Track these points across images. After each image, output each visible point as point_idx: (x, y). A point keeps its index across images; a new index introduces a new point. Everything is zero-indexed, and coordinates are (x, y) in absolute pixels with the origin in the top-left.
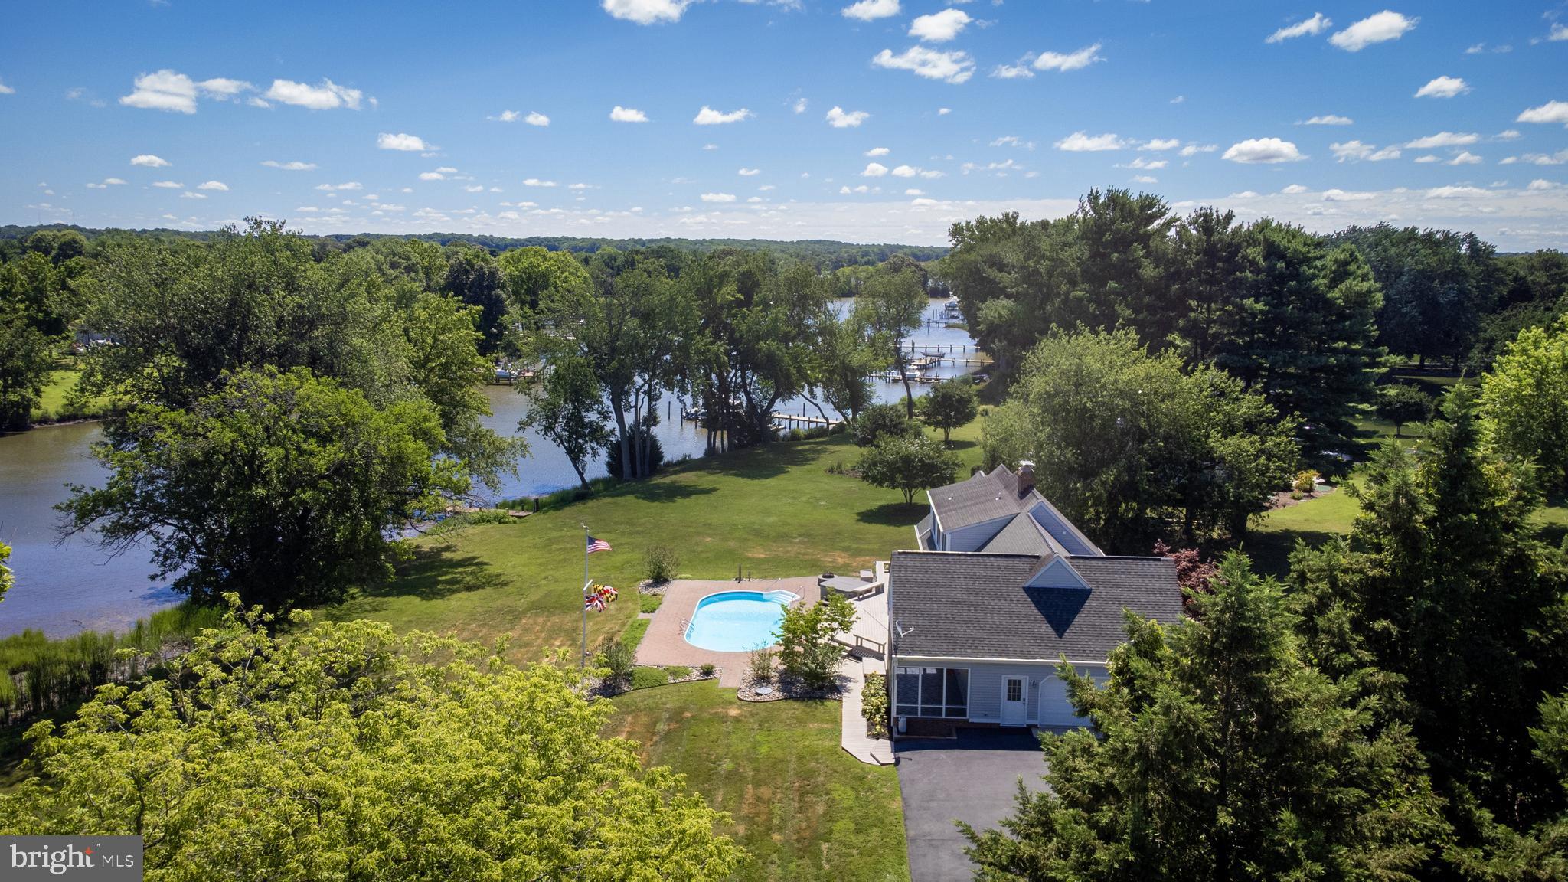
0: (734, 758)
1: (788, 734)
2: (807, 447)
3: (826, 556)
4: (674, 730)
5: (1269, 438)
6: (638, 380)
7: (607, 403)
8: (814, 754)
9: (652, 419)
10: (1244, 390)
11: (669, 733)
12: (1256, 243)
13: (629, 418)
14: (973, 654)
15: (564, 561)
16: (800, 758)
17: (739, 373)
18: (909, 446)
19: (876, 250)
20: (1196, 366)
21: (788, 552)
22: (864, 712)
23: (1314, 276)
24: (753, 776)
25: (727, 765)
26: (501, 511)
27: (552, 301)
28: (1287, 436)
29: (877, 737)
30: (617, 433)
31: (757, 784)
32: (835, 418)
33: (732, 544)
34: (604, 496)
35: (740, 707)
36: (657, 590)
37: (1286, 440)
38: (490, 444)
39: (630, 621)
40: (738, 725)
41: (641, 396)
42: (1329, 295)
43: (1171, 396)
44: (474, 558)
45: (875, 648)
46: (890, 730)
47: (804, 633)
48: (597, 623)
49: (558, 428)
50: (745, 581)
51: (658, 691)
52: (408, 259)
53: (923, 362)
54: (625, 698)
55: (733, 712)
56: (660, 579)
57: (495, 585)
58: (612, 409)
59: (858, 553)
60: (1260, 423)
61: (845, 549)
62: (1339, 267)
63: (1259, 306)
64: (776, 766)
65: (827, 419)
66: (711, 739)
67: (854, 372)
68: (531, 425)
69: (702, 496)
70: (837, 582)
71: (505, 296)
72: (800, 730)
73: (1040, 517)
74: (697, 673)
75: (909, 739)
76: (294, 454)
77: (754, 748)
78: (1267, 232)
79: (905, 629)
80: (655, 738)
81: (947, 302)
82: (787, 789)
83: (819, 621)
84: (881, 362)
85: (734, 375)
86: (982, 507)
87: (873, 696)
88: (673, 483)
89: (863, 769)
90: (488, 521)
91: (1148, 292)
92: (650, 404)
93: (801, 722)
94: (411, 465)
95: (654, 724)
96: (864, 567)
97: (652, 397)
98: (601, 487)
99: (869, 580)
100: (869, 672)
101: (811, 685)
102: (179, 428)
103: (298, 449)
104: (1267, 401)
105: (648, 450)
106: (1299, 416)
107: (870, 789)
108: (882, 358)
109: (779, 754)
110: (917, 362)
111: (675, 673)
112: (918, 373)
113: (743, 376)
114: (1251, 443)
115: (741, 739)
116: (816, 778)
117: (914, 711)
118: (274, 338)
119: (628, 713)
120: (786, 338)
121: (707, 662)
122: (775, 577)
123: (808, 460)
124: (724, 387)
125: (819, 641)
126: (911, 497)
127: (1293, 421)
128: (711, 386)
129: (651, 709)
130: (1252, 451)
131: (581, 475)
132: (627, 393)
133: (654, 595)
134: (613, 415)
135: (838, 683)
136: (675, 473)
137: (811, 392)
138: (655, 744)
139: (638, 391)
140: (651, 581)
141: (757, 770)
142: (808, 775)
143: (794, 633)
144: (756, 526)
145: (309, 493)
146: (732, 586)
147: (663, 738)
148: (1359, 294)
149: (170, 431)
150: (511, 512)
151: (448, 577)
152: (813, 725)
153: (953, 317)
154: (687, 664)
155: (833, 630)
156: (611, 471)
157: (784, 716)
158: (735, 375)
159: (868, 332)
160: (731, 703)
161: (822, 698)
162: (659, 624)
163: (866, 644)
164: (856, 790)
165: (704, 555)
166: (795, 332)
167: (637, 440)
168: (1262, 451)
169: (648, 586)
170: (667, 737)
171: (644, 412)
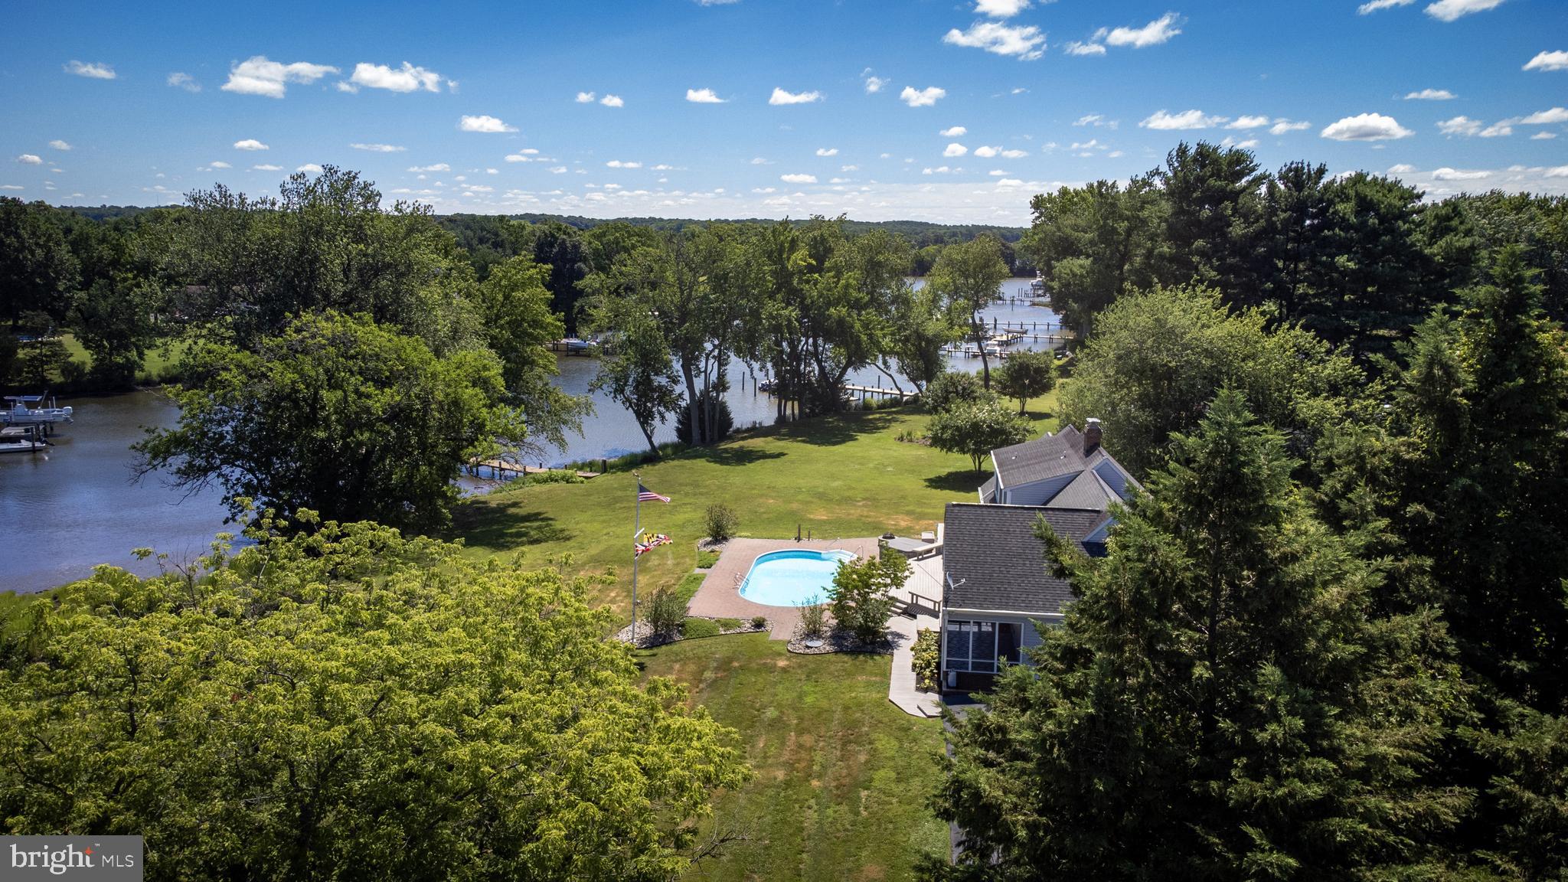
0: (779, 706)
1: (835, 685)
2: (878, 416)
3: (888, 519)
4: (721, 678)
5: (1356, 400)
6: (708, 346)
7: (677, 366)
8: (860, 705)
9: (721, 385)
10: (1329, 352)
11: (715, 681)
12: (1348, 199)
13: (699, 384)
14: (1026, 608)
15: (627, 518)
16: (846, 708)
17: (811, 341)
18: (981, 412)
19: (964, 231)
20: (1280, 326)
21: (849, 514)
22: (914, 665)
23: (1409, 232)
24: (797, 725)
25: (771, 713)
26: (569, 472)
27: (625, 266)
28: (1376, 399)
29: (926, 690)
30: (687, 396)
31: (800, 732)
32: (910, 390)
33: (795, 506)
34: (673, 459)
35: (788, 659)
36: (716, 548)
37: (1374, 403)
38: (556, 401)
39: (686, 575)
40: (785, 676)
41: (711, 361)
42: (1427, 251)
43: (1253, 357)
44: (539, 514)
45: (930, 605)
46: (940, 685)
47: (856, 587)
48: (653, 577)
49: (628, 390)
50: (804, 541)
51: (709, 641)
52: (497, 235)
53: (1005, 338)
54: (675, 648)
55: (782, 663)
56: (719, 536)
57: (558, 539)
58: (681, 373)
59: (921, 516)
60: (1346, 384)
61: (909, 513)
62: (1439, 223)
63: (1351, 265)
64: (821, 716)
65: (899, 389)
66: (757, 687)
67: (929, 341)
68: (600, 387)
69: (769, 460)
70: (898, 543)
71: (587, 269)
72: (848, 682)
73: (1104, 474)
74: (748, 625)
75: (958, 693)
76: (352, 397)
77: (800, 698)
78: (1360, 188)
79: (956, 581)
80: (701, 686)
81: (1034, 281)
82: (830, 737)
83: (872, 576)
84: (957, 331)
85: (805, 344)
86: (1045, 465)
87: (925, 651)
88: (742, 447)
89: (908, 721)
90: (556, 481)
91: (1233, 254)
92: (719, 369)
93: (850, 674)
94: (468, 410)
95: (702, 672)
96: (926, 530)
97: (722, 362)
98: (669, 451)
99: (931, 541)
100: (922, 629)
101: (864, 641)
102: (245, 370)
103: (357, 391)
104: (1355, 362)
105: (717, 416)
106: (1389, 379)
107: (915, 740)
108: (956, 327)
109: (825, 704)
110: (998, 338)
111: (726, 625)
112: (998, 349)
113: (815, 344)
114: (1336, 405)
115: (787, 689)
116: (860, 728)
117: (965, 665)
118: (340, 287)
119: (676, 661)
120: (857, 306)
121: (759, 615)
122: (835, 538)
123: (878, 428)
124: (795, 356)
125: (873, 596)
126: (980, 463)
127: (1383, 383)
128: (782, 352)
129: (699, 658)
130: (1336, 413)
131: (649, 438)
132: (697, 359)
133: (712, 551)
134: (683, 379)
135: (889, 637)
136: (743, 439)
137: (885, 363)
138: (701, 691)
139: (708, 356)
140: (709, 539)
141: (801, 719)
142: (852, 725)
143: (846, 588)
144: (821, 490)
145: (367, 435)
146: (791, 545)
147: (710, 686)
148: (1460, 250)
149: (235, 371)
150: (580, 473)
151: (514, 530)
152: (861, 678)
153: (1039, 296)
154: (739, 617)
155: (886, 585)
156: (680, 436)
157: (832, 668)
158: (807, 342)
159: (945, 302)
160: (780, 654)
161: (873, 653)
162: (714, 579)
163: (921, 602)
164: (900, 740)
165: (765, 516)
166: (867, 299)
167: (706, 407)
168: (1349, 415)
169: (707, 544)
170: (713, 685)
171: (714, 377)
